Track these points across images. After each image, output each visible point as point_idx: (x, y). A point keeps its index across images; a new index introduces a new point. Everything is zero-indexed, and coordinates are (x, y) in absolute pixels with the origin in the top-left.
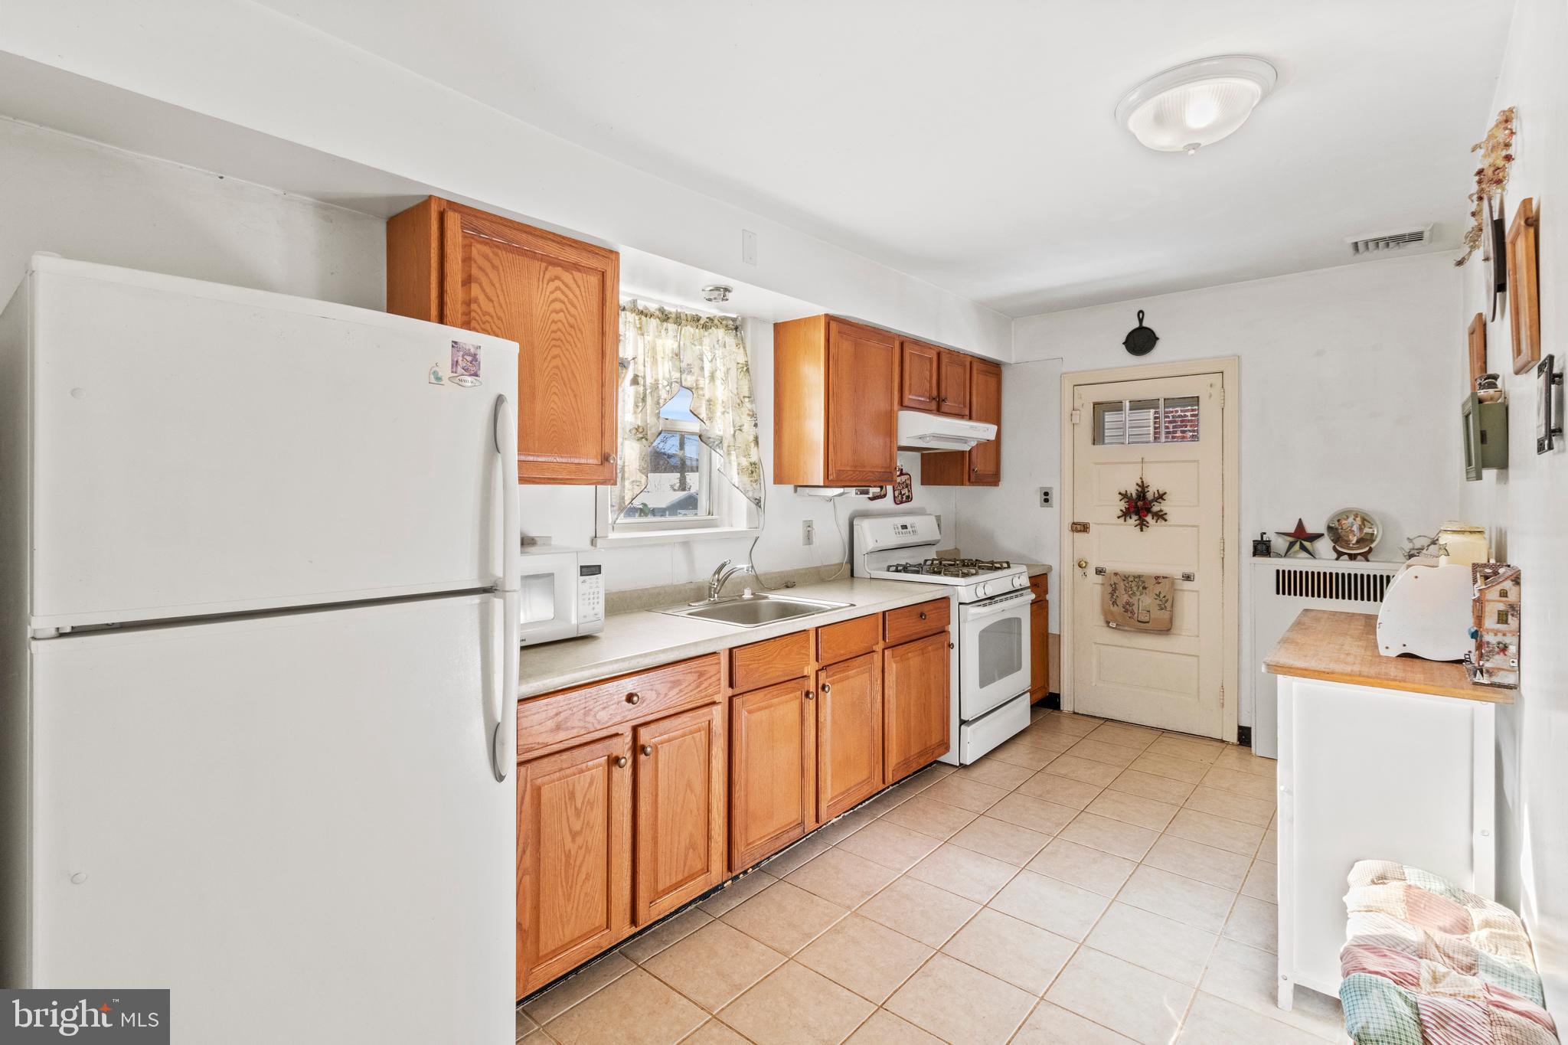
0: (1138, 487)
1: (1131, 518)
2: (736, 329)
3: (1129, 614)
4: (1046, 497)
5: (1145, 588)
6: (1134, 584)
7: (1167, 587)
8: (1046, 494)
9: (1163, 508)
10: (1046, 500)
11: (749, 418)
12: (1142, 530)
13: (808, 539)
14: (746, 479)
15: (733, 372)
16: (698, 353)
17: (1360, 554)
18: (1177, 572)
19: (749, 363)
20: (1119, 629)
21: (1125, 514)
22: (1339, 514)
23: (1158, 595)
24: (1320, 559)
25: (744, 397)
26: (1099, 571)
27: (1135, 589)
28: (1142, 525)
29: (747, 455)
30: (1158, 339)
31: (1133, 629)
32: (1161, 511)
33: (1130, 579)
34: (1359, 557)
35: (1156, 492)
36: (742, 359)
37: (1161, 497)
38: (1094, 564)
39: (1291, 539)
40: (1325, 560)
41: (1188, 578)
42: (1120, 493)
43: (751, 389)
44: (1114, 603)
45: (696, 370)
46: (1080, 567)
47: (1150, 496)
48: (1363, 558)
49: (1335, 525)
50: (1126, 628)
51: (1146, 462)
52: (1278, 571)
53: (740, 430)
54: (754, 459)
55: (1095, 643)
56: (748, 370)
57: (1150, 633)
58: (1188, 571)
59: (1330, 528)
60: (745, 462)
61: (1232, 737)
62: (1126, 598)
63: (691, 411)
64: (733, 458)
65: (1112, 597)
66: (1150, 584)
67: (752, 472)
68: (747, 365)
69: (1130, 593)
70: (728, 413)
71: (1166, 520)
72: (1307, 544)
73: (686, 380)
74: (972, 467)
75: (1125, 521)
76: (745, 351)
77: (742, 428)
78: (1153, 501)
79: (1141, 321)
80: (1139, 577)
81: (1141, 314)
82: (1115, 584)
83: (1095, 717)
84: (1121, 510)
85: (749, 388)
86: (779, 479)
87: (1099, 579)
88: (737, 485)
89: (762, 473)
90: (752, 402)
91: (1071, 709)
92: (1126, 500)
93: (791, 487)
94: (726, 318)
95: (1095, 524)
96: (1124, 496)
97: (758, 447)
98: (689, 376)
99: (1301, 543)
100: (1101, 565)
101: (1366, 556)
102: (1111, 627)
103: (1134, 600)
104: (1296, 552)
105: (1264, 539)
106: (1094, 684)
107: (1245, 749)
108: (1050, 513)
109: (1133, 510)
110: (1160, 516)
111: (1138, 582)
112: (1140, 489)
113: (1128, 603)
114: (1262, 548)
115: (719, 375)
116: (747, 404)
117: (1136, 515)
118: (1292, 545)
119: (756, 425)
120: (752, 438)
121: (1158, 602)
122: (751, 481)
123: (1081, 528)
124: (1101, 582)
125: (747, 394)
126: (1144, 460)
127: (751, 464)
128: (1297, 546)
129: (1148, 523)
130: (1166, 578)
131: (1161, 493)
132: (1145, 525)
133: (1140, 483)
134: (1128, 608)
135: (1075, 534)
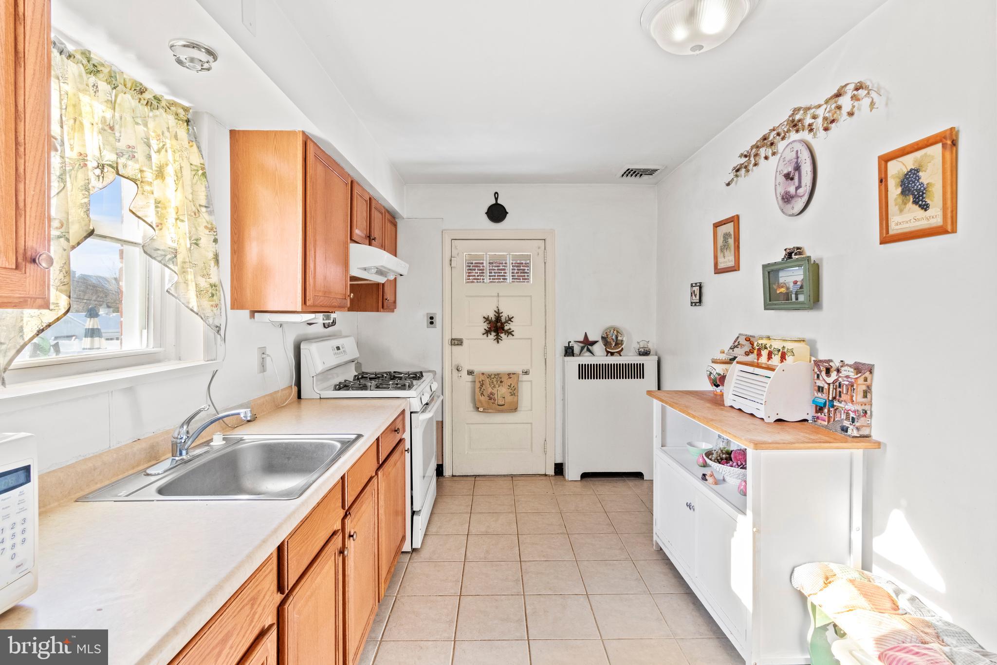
0: (495, 313)
1: (491, 334)
2: (188, 121)
3: (492, 401)
4: (432, 321)
5: (501, 382)
6: (495, 380)
7: (515, 380)
8: (432, 318)
9: (511, 327)
10: (432, 323)
11: (207, 232)
12: (498, 342)
13: (263, 367)
14: (206, 303)
15: (187, 173)
16: (143, 135)
17: (616, 352)
18: (518, 369)
19: (206, 167)
20: (485, 412)
21: (487, 332)
22: (606, 330)
23: (510, 386)
24: (596, 356)
25: (200, 206)
26: (470, 373)
27: (495, 383)
28: (498, 339)
29: (206, 275)
30: (507, 213)
31: (492, 411)
32: (510, 329)
33: (492, 377)
34: (615, 354)
35: (507, 317)
36: (196, 160)
37: (510, 319)
38: (466, 368)
39: (582, 345)
40: (599, 357)
41: (526, 373)
42: (484, 317)
43: (208, 197)
44: (482, 394)
45: (140, 155)
46: (458, 370)
47: (503, 320)
48: (618, 355)
49: (605, 335)
50: (490, 411)
51: (501, 296)
52: (579, 365)
53: (197, 244)
54: (214, 280)
55: (467, 424)
56: (204, 174)
57: (505, 412)
58: (525, 368)
59: (602, 338)
60: (203, 283)
61: (551, 471)
62: (490, 390)
63: (131, 211)
64: (190, 277)
65: (480, 390)
66: (505, 379)
67: (213, 295)
68: (203, 169)
69: (492, 386)
70: (182, 221)
71: (513, 335)
72: (590, 347)
73: (125, 166)
74: (385, 297)
75: (487, 336)
76: (200, 151)
77: (199, 242)
78: (505, 323)
79: (496, 199)
80: (498, 374)
81: (496, 195)
82: (482, 381)
83: (467, 476)
84: (485, 329)
85: (207, 196)
86: (237, 304)
87: (470, 378)
88: (195, 309)
89: (222, 295)
90: (211, 213)
91: (451, 474)
92: (488, 322)
93: (246, 313)
94: (174, 104)
95: (467, 339)
96: (487, 319)
97: (218, 266)
98: (130, 163)
99: (587, 347)
100: (471, 368)
101: (619, 353)
102: (481, 412)
103: (495, 391)
104: (585, 353)
105: (570, 345)
106: (466, 452)
107: (559, 478)
108: (435, 331)
109: (493, 329)
110: (509, 333)
111: (497, 378)
112: (497, 315)
113: (491, 394)
114: (569, 351)
115: (170, 171)
116: (204, 215)
117: (495, 332)
118: (582, 348)
119: (215, 241)
120: (211, 255)
121: (510, 391)
122: (212, 306)
123: (457, 342)
124: (471, 380)
125: (204, 203)
126: (500, 295)
127: (211, 285)
128: (585, 349)
129: (501, 337)
130: (515, 374)
131: (510, 317)
132: (500, 339)
133: (497, 311)
134: (491, 397)
135: (453, 347)
